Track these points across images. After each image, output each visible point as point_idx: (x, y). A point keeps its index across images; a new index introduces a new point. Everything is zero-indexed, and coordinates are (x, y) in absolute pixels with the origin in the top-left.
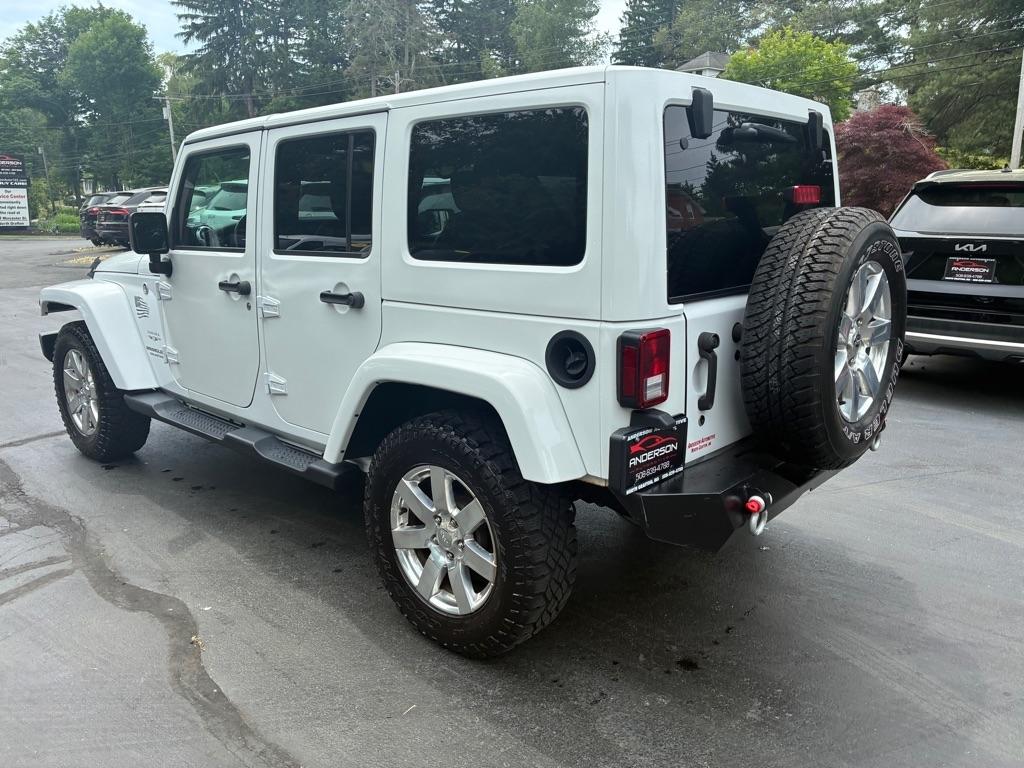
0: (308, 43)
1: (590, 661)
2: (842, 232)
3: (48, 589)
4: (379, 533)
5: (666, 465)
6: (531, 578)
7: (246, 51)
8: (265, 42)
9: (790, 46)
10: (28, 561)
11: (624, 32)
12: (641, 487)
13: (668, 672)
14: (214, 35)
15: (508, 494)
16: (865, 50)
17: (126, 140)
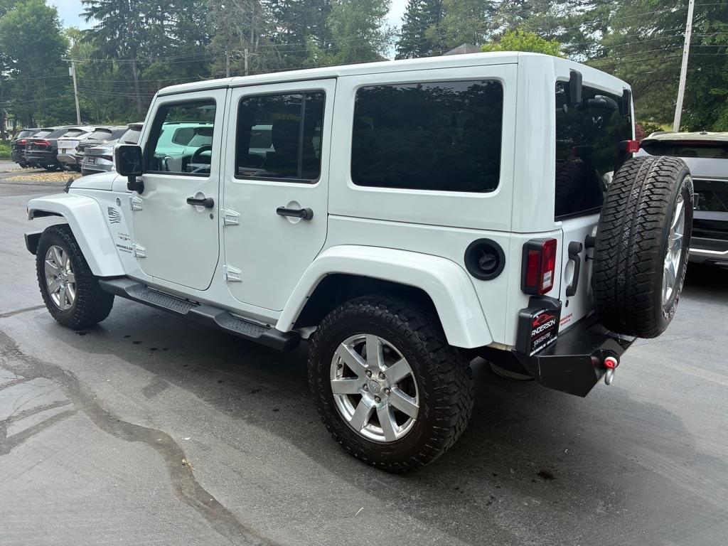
0: (179, 25)
1: (476, 474)
2: (669, 173)
3: (61, 424)
4: (321, 383)
5: (548, 335)
6: (448, 415)
7: (132, 28)
8: (146, 22)
9: (522, 42)
10: (40, 404)
11: (404, 27)
12: (537, 350)
13: (533, 481)
14: (108, 16)
15: (432, 355)
16: (571, 47)
17: (40, 90)
